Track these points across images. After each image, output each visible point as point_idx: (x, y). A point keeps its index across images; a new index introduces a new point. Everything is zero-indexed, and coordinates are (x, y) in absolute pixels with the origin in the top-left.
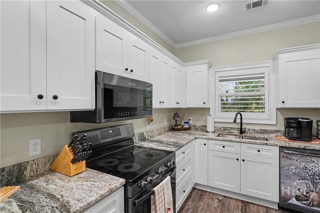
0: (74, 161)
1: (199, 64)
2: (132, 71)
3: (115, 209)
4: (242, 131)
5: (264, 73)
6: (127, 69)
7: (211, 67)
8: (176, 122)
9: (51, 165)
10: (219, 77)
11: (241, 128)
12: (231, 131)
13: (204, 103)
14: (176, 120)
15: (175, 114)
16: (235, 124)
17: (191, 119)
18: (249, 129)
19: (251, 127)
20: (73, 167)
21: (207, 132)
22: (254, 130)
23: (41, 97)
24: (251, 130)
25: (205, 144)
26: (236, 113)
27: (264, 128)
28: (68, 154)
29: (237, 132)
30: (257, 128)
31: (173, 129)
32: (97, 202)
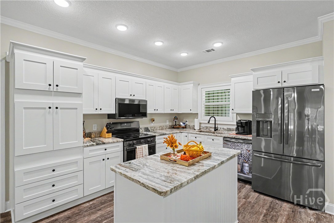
0: (107, 132)
1: (188, 84)
2: (134, 95)
3: (119, 149)
4: (216, 129)
5: (230, 90)
6: (131, 95)
7: (199, 85)
8: (176, 123)
9: (100, 134)
10: (206, 92)
11: (215, 127)
12: (210, 129)
13: (191, 110)
14: (176, 121)
15: (175, 117)
16: (209, 124)
17: (188, 121)
18: (221, 128)
19: (222, 127)
20: (107, 135)
21: (195, 129)
22: (223, 128)
23: (96, 109)
24: (221, 129)
25: (186, 136)
26: (210, 117)
27: (229, 127)
28: (105, 130)
29: (213, 130)
30: (225, 127)
31: (173, 127)
32: (111, 143)
